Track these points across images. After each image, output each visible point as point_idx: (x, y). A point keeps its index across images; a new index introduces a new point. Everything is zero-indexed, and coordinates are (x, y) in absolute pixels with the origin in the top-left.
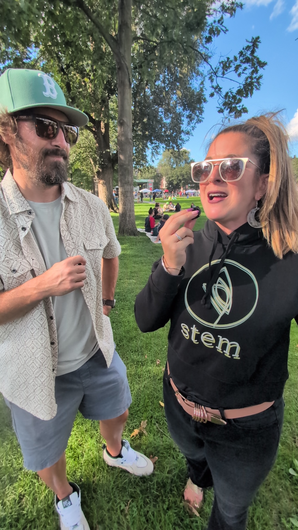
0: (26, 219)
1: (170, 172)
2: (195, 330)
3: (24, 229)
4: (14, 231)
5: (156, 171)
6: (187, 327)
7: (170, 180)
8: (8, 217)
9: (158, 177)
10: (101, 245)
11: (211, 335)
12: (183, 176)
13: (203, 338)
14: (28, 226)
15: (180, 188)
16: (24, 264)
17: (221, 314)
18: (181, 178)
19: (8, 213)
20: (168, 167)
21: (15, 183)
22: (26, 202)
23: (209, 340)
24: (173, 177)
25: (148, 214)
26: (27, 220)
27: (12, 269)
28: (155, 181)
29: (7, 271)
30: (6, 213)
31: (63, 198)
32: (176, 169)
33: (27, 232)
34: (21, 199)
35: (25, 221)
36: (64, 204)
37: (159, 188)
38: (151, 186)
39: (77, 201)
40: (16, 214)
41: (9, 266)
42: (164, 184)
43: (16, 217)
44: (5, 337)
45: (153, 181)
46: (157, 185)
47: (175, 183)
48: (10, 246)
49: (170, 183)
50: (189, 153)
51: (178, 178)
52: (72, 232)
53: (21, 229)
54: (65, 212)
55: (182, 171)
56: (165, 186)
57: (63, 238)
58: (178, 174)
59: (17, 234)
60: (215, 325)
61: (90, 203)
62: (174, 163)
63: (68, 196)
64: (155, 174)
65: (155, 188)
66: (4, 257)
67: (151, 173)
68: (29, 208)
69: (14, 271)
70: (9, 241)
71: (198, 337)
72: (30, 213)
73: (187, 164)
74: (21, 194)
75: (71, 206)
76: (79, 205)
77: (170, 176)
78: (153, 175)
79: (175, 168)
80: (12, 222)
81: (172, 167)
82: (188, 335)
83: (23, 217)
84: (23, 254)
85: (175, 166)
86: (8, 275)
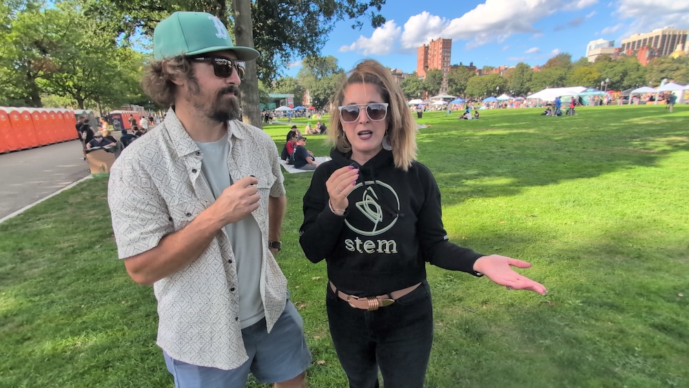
0: (195, 159)
1: (314, 85)
2: (358, 241)
3: (194, 171)
4: (184, 173)
5: (296, 83)
6: (351, 242)
7: (316, 94)
8: (176, 160)
9: (300, 90)
10: (268, 184)
11: (372, 242)
12: (331, 89)
13: (366, 247)
14: (198, 166)
15: (329, 104)
16: (198, 207)
17: (376, 222)
18: (328, 91)
19: (176, 155)
20: (312, 78)
21: (180, 123)
22: (193, 142)
23: (370, 247)
24: (318, 90)
25: (285, 138)
26: (198, 161)
27: (186, 213)
28: (296, 96)
29: (181, 214)
30: (174, 155)
31: (230, 136)
32: (322, 81)
33: (198, 173)
34: (188, 139)
35: (195, 163)
36: (231, 142)
37: (301, 105)
38: (292, 103)
39: (242, 138)
40: (185, 156)
41: (184, 210)
42: (308, 99)
43: (184, 159)
44: (170, 287)
45: (293, 96)
46: (298, 102)
47: (322, 97)
48: (183, 189)
49: (316, 98)
50: (336, 60)
51: (325, 92)
52: (241, 170)
53: (191, 171)
54: (233, 151)
55: (329, 83)
56: (309, 101)
57: (232, 177)
58: (325, 86)
59: (187, 176)
60: (374, 233)
61: (256, 140)
62: (318, 73)
63: (234, 134)
64: (296, 86)
65: (296, 105)
66: (178, 200)
67: (290, 86)
68: (197, 149)
69: (189, 215)
70: (181, 184)
71: (361, 247)
72: (198, 153)
73: (335, 74)
74: (187, 135)
75: (238, 143)
76: (245, 142)
77: (315, 89)
78: (292, 88)
79: (320, 79)
80: (181, 165)
81: (316, 78)
82: (353, 247)
83: (192, 159)
84: (195, 195)
85: (320, 76)
86: (182, 220)
